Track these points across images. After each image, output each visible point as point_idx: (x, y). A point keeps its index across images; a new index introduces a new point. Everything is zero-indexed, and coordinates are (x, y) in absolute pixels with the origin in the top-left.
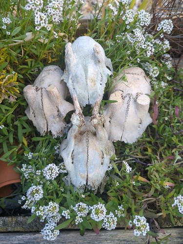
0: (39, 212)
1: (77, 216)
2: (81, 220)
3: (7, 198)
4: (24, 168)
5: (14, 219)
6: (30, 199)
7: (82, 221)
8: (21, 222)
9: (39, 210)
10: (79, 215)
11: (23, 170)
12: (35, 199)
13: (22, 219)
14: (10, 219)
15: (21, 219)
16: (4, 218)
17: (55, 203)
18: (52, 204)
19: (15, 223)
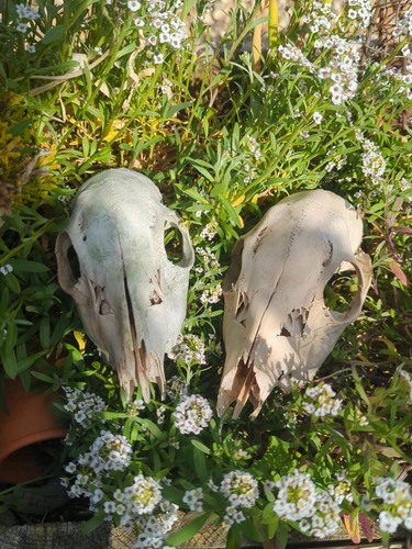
0: (113, 504)
1: (230, 504)
2: (239, 517)
3: (28, 486)
4: (71, 403)
5: (51, 529)
6: (97, 465)
7: (243, 519)
8: (70, 536)
9: (112, 499)
10: (235, 504)
11: (70, 407)
12: (110, 465)
13: (71, 528)
14: (40, 529)
15: (68, 528)
16: (24, 527)
17: (151, 479)
18: (144, 482)
19: (53, 541)
